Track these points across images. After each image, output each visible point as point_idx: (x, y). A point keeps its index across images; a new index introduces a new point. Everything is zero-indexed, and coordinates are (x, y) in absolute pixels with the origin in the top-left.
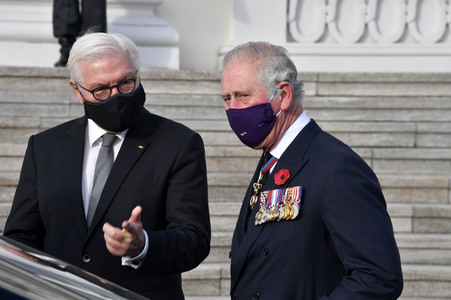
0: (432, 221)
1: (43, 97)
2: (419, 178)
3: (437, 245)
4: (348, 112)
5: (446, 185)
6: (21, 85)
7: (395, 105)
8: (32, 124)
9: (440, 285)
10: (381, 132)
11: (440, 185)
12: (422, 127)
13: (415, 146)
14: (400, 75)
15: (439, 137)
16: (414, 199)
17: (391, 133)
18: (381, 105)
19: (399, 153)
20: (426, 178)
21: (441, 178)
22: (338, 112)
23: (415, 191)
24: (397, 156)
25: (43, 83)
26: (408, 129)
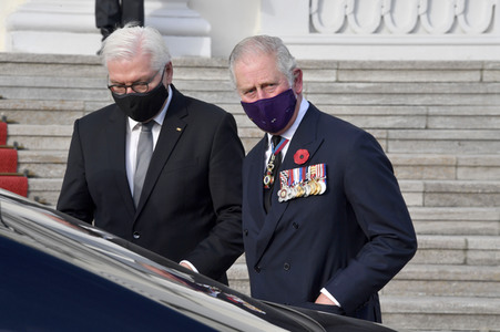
0: (441, 195)
1: (86, 82)
2: (429, 157)
3: (445, 217)
4: (365, 97)
5: (454, 163)
6: (66, 71)
7: (408, 90)
8: (76, 108)
9: (448, 252)
10: (396, 115)
11: (449, 163)
12: (433, 110)
13: (426, 128)
14: (413, 63)
15: (448, 119)
16: (425, 176)
17: (404, 116)
18: (396, 90)
19: (411, 134)
20: (437, 156)
21: (449, 156)
22: (357, 97)
23: (426, 169)
24: (410, 136)
25: (86, 69)
26: (420, 112)
